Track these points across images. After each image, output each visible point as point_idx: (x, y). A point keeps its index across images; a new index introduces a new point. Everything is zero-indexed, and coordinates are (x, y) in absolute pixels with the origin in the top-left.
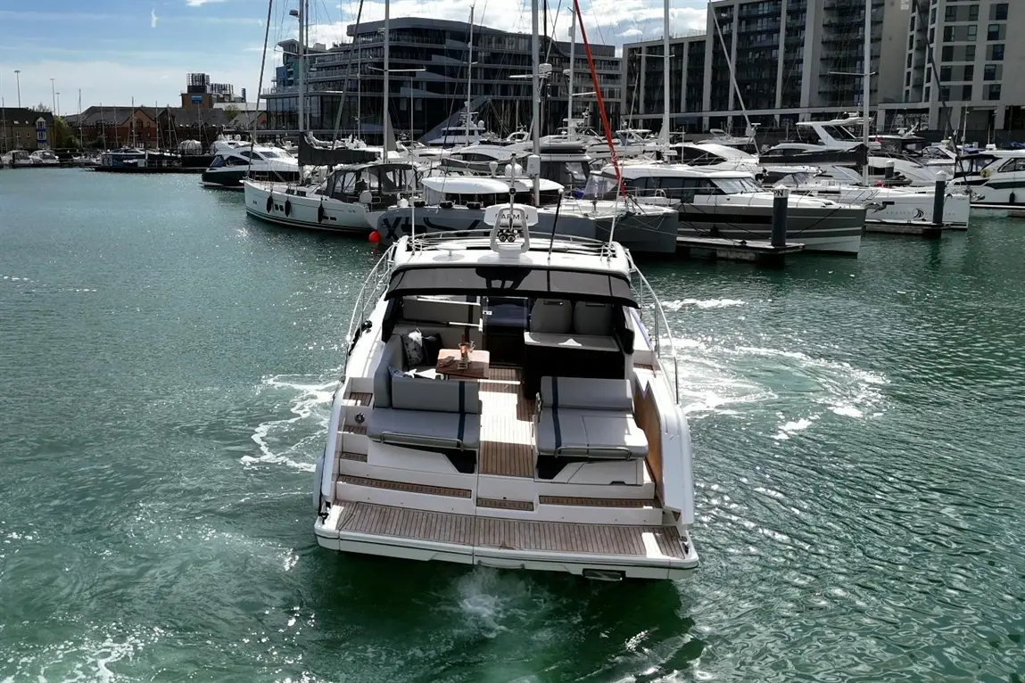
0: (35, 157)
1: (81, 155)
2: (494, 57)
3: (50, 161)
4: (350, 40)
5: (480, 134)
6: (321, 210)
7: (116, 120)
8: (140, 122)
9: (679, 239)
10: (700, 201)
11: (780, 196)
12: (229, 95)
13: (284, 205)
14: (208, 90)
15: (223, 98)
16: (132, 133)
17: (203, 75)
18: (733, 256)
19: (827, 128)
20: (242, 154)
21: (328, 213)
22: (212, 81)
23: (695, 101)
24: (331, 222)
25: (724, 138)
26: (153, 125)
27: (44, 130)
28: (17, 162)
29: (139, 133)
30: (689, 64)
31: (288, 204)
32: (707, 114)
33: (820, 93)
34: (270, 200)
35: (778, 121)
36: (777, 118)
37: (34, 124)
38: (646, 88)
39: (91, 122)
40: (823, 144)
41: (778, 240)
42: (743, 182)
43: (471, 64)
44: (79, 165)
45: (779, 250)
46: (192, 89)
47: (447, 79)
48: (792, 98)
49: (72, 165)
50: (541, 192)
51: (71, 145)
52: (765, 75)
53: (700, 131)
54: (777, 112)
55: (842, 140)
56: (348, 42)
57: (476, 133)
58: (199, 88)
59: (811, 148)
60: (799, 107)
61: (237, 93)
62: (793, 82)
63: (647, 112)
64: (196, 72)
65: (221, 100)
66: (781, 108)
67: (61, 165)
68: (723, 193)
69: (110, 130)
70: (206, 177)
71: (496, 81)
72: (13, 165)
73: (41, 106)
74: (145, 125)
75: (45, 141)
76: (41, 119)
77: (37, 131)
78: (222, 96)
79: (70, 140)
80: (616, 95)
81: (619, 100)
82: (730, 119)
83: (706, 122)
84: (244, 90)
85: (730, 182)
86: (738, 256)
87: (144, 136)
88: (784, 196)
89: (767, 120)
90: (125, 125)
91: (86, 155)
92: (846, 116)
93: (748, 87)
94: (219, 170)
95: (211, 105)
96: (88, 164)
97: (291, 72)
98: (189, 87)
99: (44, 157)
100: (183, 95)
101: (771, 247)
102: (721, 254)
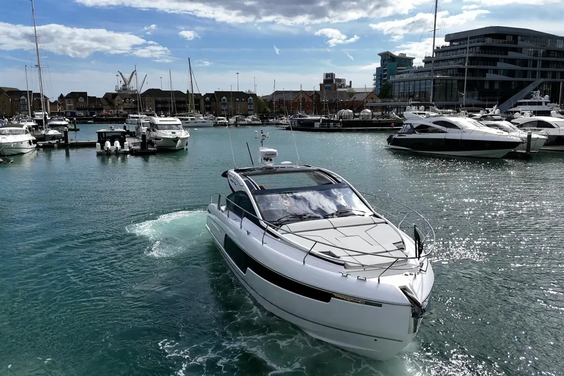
0: (249, 120)
1: (273, 118)
2: (548, 53)
3: (256, 122)
5: (546, 105)
7: (291, 98)
8: (303, 99)
12: (344, 84)
14: (334, 82)
15: (341, 86)
16: (299, 105)
17: (332, 74)
20: (435, 123)
22: (337, 77)
26: (310, 101)
27: (252, 104)
28: (238, 122)
29: (303, 105)
37: (247, 101)
39: (277, 99)
44: (272, 124)
46: (326, 81)
47: (517, 67)
49: (268, 124)
51: (266, 112)
57: (544, 104)
58: (330, 81)
61: (347, 84)
64: (329, 72)
65: (341, 87)
67: (262, 124)
69: (287, 103)
70: (391, 141)
71: (550, 69)
72: (236, 125)
73: (249, 91)
74: (306, 101)
75: (252, 110)
76: (251, 98)
77: (249, 104)
78: (340, 85)
79: (265, 109)
84: (351, 82)
90: (296, 101)
91: (276, 118)
95: (335, 89)
96: (277, 124)
97: (386, 70)
98: (324, 80)
99: (253, 120)
100: (321, 85)
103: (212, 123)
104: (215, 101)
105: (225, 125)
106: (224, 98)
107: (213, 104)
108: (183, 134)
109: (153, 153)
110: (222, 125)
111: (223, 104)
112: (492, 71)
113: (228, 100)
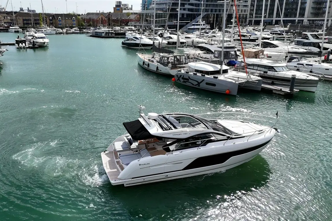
0: (73, 30)
1: (85, 29)
3: (77, 32)
5: (204, 25)
6: (157, 68)
7: (95, 17)
10: (270, 73)
11: (293, 77)
12: (127, 7)
13: (147, 64)
14: (122, 6)
15: (126, 9)
16: (100, 22)
17: (120, 2)
18: (277, 93)
20: (133, 37)
21: (159, 69)
22: (122, 3)
23: (271, 14)
25: (279, 28)
26: (106, 19)
27: (75, 21)
28: (68, 32)
29: (102, 22)
30: (270, 2)
31: (148, 64)
32: (274, 19)
33: (311, 13)
34: (144, 62)
35: (297, 22)
36: (297, 21)
37: (72, 19)
38: (256, 10)
39: (88, 18)
40: (310, 40)
42: (283, 67)
43: (202, 8)
45: (291, 92)
46: (117, 6)
47: (194, 7)
48: (302, 15)
49: (83, 33)
51: (82, 25)
52: (294, 7)
53: (272, 25)
54: (297, 19)
58: (119, 5)
59: (306, 41)
60: (304, 17)
61: (130, 7)
62: (303, 9)
63: (256, 17)
65: (125, 9)
66: (299, 17)
67: (80, 33)
68: (276, 71)
69: (93, 21)
70: (123, 44)
71: (210, 8)
72: (67, 33)
73: (73, 12)
74: (103, 19)
75: (75, 24)
76: (74, 17)
77: (73, 21)
78: (125, 8)
79: (82, 23)
80: (246, 11)
81: (247, 13)
82: (282, 21)
83: (274, 21)
84: (132, 5)
86: (279, 93)
87: (103, 23)
88: (295, 77)
89: (293, 22)
90: (98, 19)
91: (87, 29)
93: (289, 10)
94: (127, 42)
95: (122, 11)
98: (116, 5)
99: (75, 30)
100: (114, 8)
101: (289, 91)
102: (274, 92)
103: (54, 32)
104: (55, 19)
105: (61, 33)
106: (60, 17)
107: (54, 21)
110: (60, 33)
111: (59, 21)
113: (62, 19)
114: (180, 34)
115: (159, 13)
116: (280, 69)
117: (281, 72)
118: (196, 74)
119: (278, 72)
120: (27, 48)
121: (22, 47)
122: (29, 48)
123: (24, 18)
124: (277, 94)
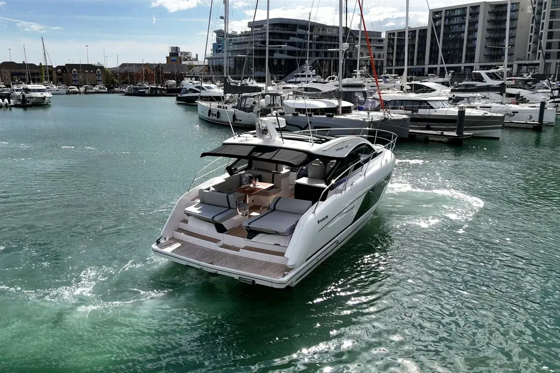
0: (96, 88)
1: (118, 87)
2: (321, 37)
3: (103, 91)
4: (249, 29)
5: (313, 77)
6: (234, 116)
7: (135, 70)
8: (146, 71)
9: (410, 131)
10: (422, 112)
11: (461, 110)
12: (190, 57)
13: (216, 113)
14: (180, 55)
15: (187, 59)
16: (142, 77)
17: (177, 48)
18: (437, 139)
19: (488, 74)
20: (196, 87)
21: (238, 118)
22: (181, 50)
23: (421, 59)
24: (239, 122)
25: (435, 78)
26: (153, 72)
27: (100, 75)
28: (87, 91)
29: (146, 77)
30: (419, 41)
31: (218, 113)
32: (427, 66)
33: (484, 55)
34: (210, 111)
35: (463, 70)
36: (463, 68)
37: (95, 72)
38: (397, 53)
39: (123, 71)
40: (485, 82)
41: (460, 132)
42: (443, 102)
43: (309, 41)
44: (117, 92)
45: (460, 136)
46: (172, 54)
47: (297, 49)
48: (471, 58)
49: (114, 92)
50: (342, 107)
51: (113, 82)
52: (457, 46)
53: (423, 75)
54: (462, 65)
55: (495, 80)
56: (248, 31)
57: (311, 76)
58: (175, 54)
59: (479, 84)
60: (474, 62)
61: (194, 56)
62: (471, 49)
63: (397, 65)
64: (174, 46)
65: (186, 60)
66: (465, 63)
67: (108, 92)
68: (433, 108)
69: (132, 75)
70: (178, 99)
71: (321, 50)
72: (86, 93)
73: (98, 63)
74: (149, 73)
75: (100, 81)
76: (98, 70)
77: (97, 75)
78: (186, 58)
79: (113, 80)
80: (382, 56)
81: (382, 59)
82: (438, 69)
83: (426, 70)
84: (197, 55)
85: (436, 103)
86: (439, 139)
87: (148, 78)
88: (463, 110)
89: (457, 69)
90: (139, 73)
91: (120, 87)
92: (498, 68)
93: (449, 52)
94: (185, 95)
95: (181, 63)
96: (121, 92)
97: (220, 46)
98: (170, 53)
99: (100, 88)
100: (167, 57)
101: (456, 135)
102: (431, 139)
103: (64, 91)
104: (66, 72)
105: (76, 93)
106: (74, 70)
107: (65, 75)
108: (48, 95)
109: (30, 106)
110: (73, 93)
111: (73, 75)
112: (278, 51)
113: (78, 72)
114: (275, 84)
115: (240, 58)
116: (439, 105)
117: (441, 109)
118: (297, 114)
119: (435, 110)
120: (12, 106)
121: (4, 105)
122: (16, 106)
123: (13, 71)
124: (436, 141)
